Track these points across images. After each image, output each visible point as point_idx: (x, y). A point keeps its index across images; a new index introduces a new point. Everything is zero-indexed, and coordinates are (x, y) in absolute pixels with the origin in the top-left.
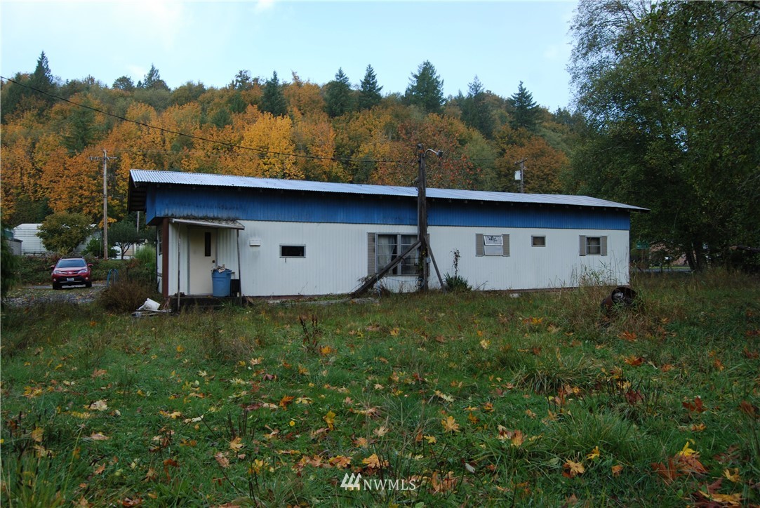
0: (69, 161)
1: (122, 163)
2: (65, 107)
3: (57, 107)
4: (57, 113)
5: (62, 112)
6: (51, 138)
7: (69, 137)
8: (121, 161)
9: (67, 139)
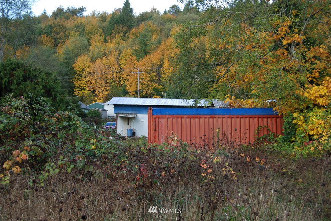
0: (137, 64)
1: (164, 64)
2: (137, 31)
3: (134, 30)
4: (133, 34)
5: (135, 34)
6: (128, 51)
7: (137, 50)
8: (164, 63)
9: (136, 51)
